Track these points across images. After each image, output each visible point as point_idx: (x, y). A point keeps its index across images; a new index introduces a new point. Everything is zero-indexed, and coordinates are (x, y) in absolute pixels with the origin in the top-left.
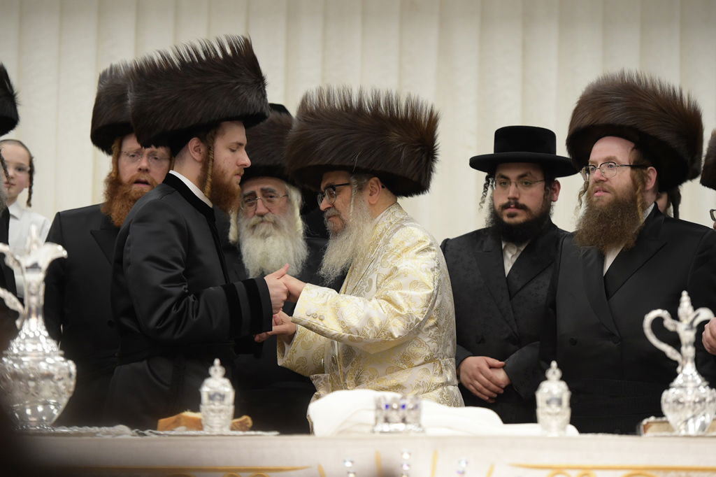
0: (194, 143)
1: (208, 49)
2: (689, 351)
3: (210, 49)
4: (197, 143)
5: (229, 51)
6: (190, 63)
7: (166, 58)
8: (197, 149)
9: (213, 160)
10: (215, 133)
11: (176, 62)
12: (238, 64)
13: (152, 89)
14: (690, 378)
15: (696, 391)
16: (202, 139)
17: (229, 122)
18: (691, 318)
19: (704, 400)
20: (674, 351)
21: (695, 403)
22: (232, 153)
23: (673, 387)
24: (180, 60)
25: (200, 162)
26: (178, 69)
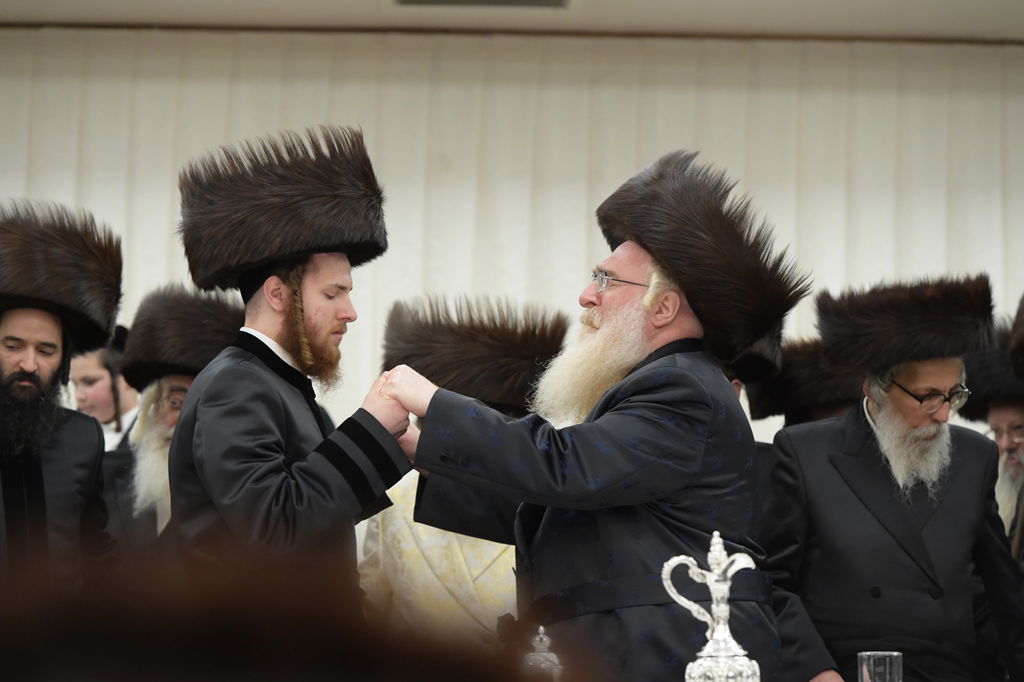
0: (272, 283)
1: (294, 145)
2: (722, 610)
3: (296, 144)
4: (276, 285)
5: (325, 150)
6: (266, 166)
7: (231, 157)
8: (275, 294)
9: (302, 311)
10: (304, 271)
11: (247, 163)
12: (337, 169)
13: (210, 203)
14: (722, 645)
15: (730, 662)
16: (285, 279)
17: (324, 255)
18: (724, 566)
19: (741, 674)
20: (702, 610)
21: (728, 677)
22: (330, 302)
23: (701, 657)
24: (251, 161)
25: (281, 312)
26: (248, 174)
